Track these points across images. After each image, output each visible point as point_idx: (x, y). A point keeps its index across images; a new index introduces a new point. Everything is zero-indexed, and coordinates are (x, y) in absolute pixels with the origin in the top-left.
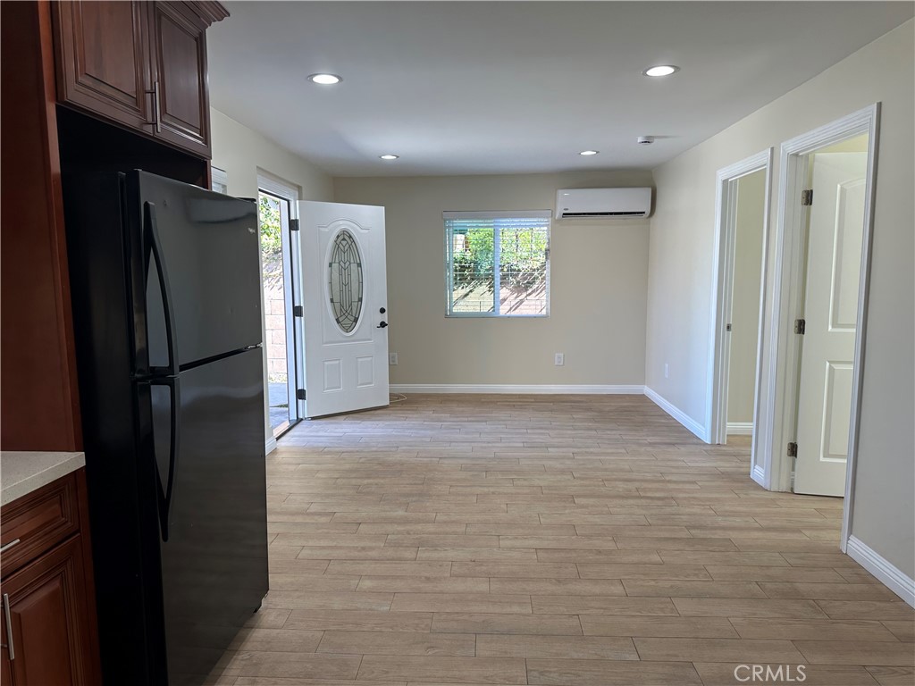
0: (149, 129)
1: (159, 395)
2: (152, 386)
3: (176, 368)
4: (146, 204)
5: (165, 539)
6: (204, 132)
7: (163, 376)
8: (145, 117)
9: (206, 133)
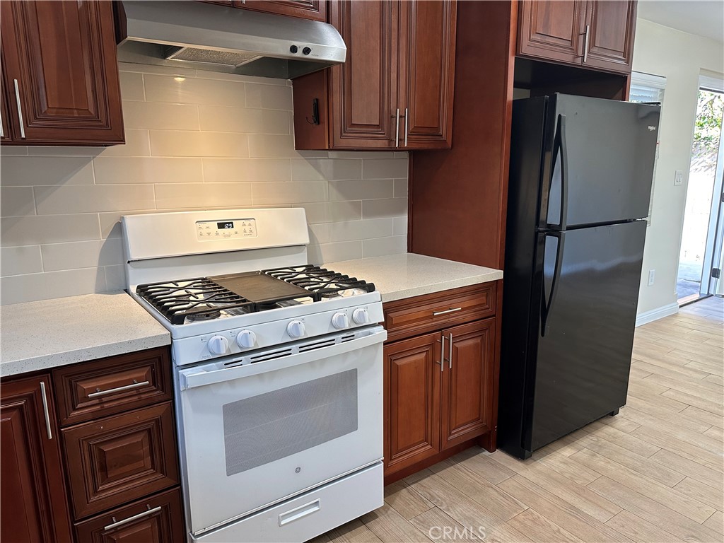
0: (579, 61)
1: (551, 242)
2: (547, 237)
3: (564, 227)
4: (560, 116)
5: (543, 335)
6: (627, 54)
7: (555, 231)
8: (577, 52)
9: (629, 55)
